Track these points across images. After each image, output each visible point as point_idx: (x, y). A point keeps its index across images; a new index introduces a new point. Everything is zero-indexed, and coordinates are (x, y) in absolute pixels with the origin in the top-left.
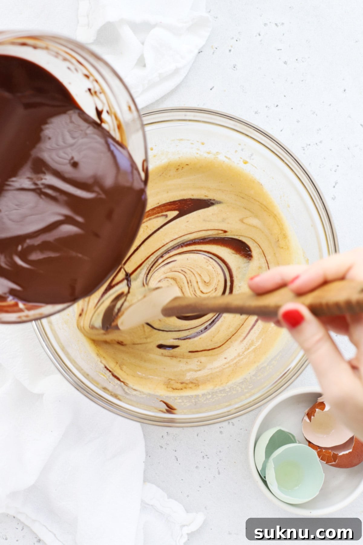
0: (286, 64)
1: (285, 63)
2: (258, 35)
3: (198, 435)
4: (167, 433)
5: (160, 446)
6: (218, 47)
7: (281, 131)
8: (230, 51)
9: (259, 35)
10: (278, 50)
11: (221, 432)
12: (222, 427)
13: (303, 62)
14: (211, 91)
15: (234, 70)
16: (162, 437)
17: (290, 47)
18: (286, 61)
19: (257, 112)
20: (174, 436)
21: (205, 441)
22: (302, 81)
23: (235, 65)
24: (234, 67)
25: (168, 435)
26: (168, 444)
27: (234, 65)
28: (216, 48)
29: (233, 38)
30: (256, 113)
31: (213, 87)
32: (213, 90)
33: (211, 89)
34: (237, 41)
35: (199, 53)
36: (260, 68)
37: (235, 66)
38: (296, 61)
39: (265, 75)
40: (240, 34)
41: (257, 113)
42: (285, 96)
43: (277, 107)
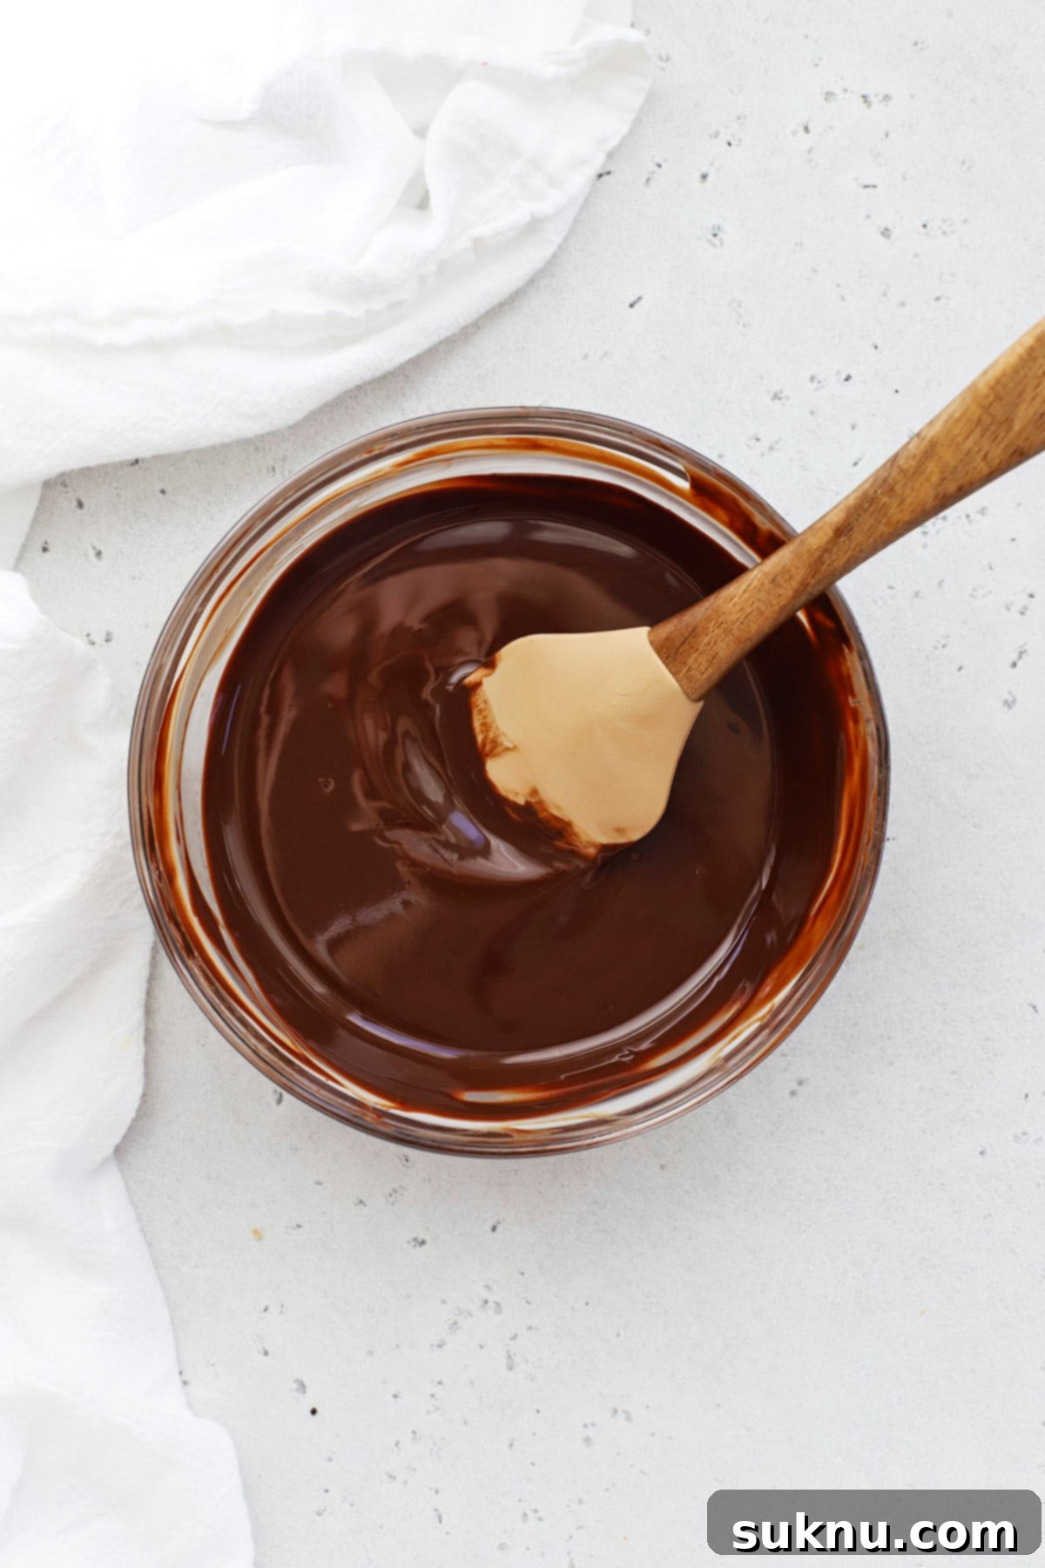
0: (889, 237)
1: (886, 233)
2: (801, 130)
3: (511, 1445)
4: (414, 1432)
5: (387, 1473)
6: (665, 161)
7: (855, 464)
8: (704, 177)
9: (806, 129)
10: (866, 187)
11: (587, 1440)
12: (593, 1424)
13: (944, 233)
14: (631, 310)
15: (714, 245)
16: (397, 1444)
17: (904, 179)
18: (890, 227)
19: (782, 395)
20: (435, 1444)
21: (533, 1464)
22: (938, 299)
23: (719, 228)
24: (715, 235)
25: (414, 1439)
26: (414, 1470)
27: (714, 228)
28: (659, 166)
29: (716, 135)
30: (776, 397)
31: (640, 298)
32: (637, 307)
33: (632, 306)
34: (730, 144)
35: (600, 176)
36: (801, 245)
37: (716, 231)
38: (922, 229)
39: (815, 271)
40: (743, 123)
41: (780, 399)
42: (876, 347)
43: (846, 383)
